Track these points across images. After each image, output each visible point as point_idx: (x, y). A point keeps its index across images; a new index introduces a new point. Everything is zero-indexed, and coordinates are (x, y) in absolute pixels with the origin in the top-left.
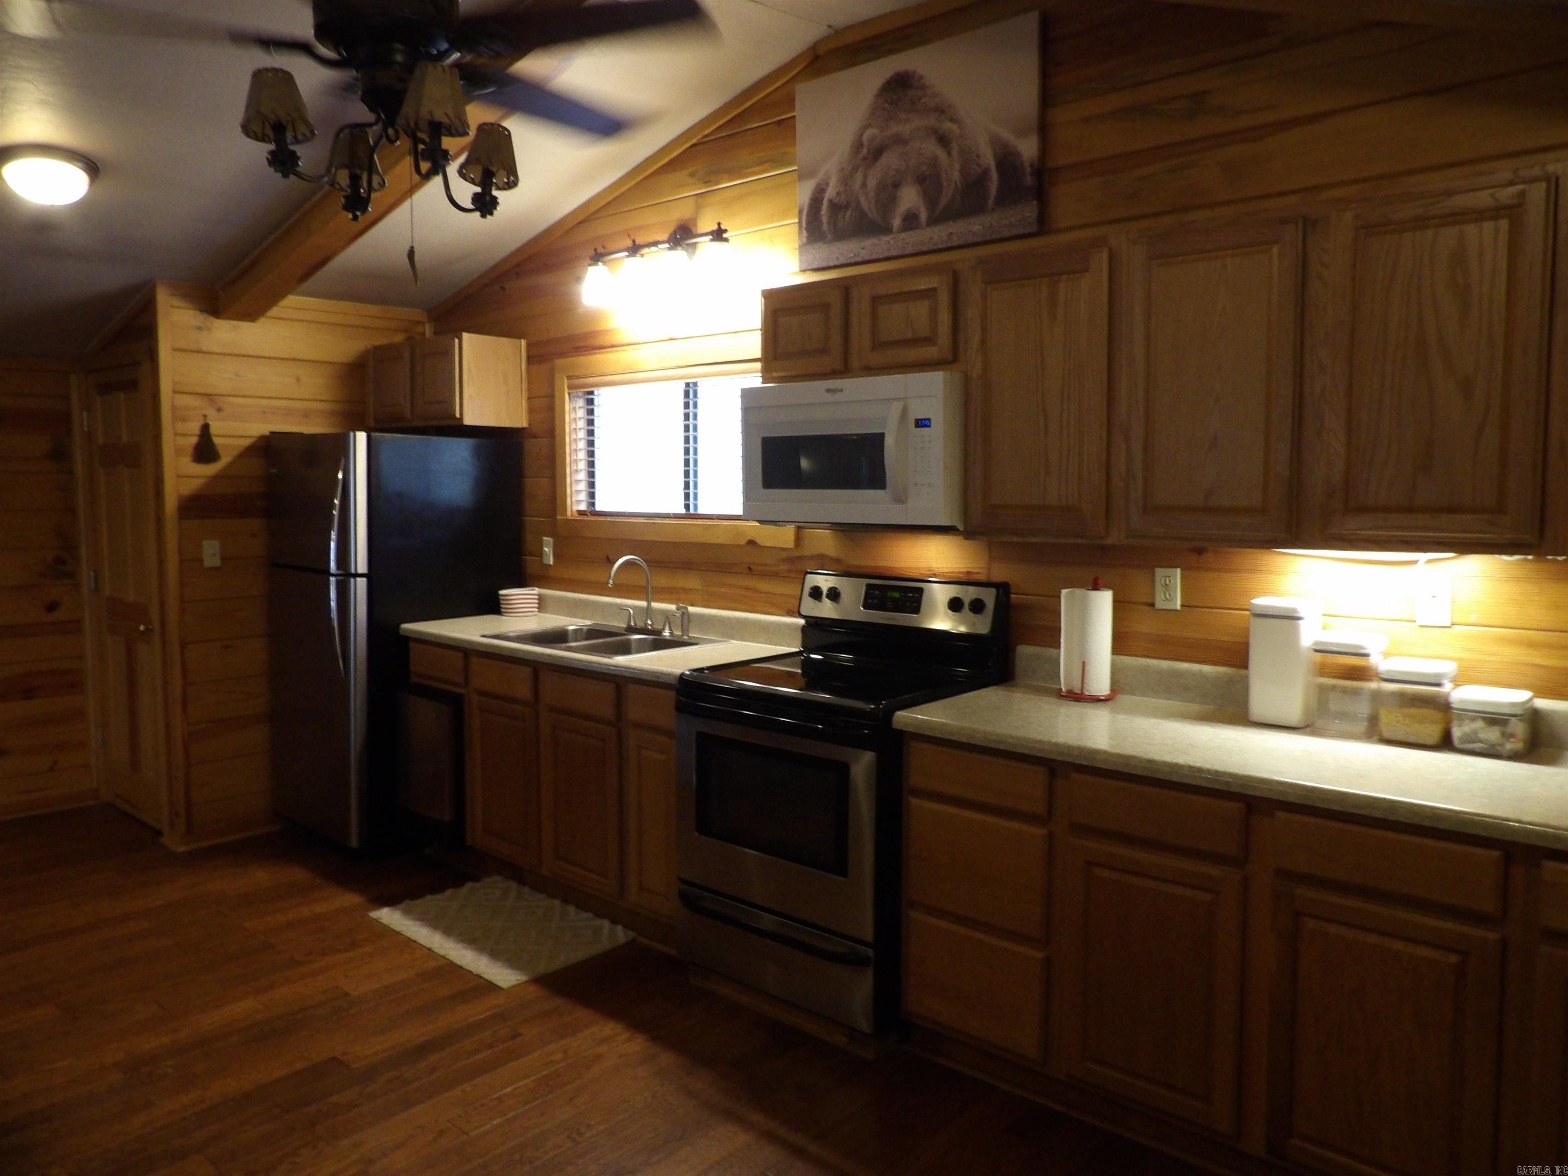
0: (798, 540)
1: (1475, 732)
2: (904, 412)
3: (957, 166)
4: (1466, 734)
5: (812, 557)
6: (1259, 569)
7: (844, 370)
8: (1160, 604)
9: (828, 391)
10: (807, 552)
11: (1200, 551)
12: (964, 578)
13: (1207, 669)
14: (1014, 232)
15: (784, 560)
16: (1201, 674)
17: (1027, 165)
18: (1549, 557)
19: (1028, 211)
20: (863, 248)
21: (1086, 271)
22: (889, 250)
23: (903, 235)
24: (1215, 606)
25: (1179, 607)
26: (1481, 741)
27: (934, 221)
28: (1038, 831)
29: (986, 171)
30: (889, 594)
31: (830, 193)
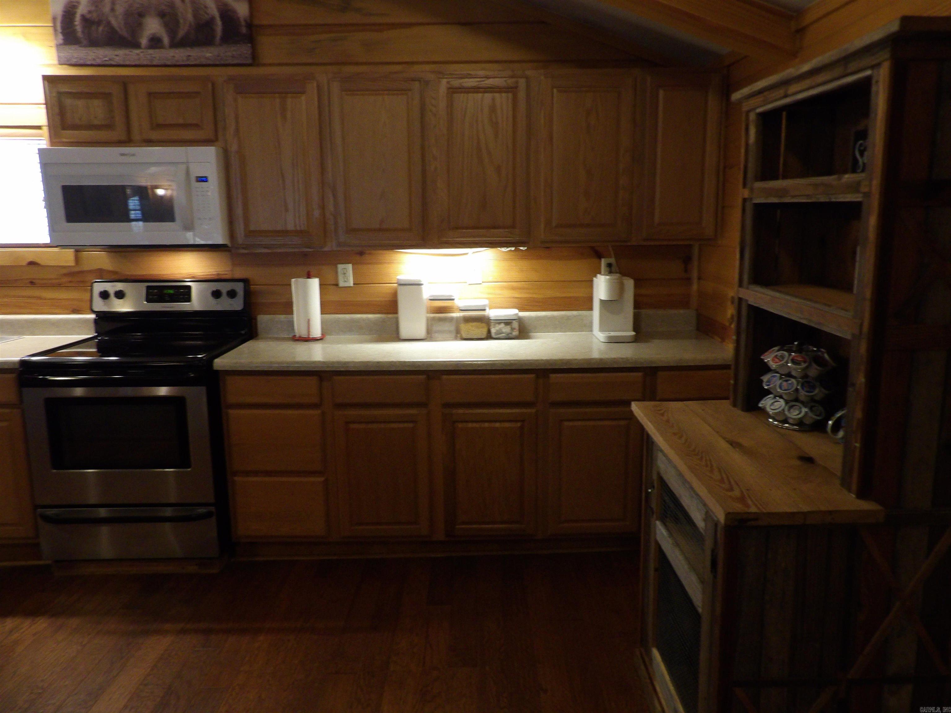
0: (77, 259)
1: (501, 329)
2: (188, 173)
3: (190, 10)
4: (497, 331)
5: (90, 271)
6: (393, 262)
7: (127, 141)
8: (342, 284)
9: (122, 155)
10: (86, 268)
11: (361, 254)
12: (216, 277)
13: (370, 316)
14: (235, 62)
15: (65, 275)
16: (368, 319)
17: (242, 20)
18: (521, 248)
19: (245, 49)
20: (117, 55)
21: (303, 93)
22: (139, 59)
23: (151, 51)
24: (372, 282)
25: (352, 285)
26: (503, 333)
27: (174, 45)
28: (316, 412)
29: (213, 19)
30: (166, 291)
31: (82, 10)
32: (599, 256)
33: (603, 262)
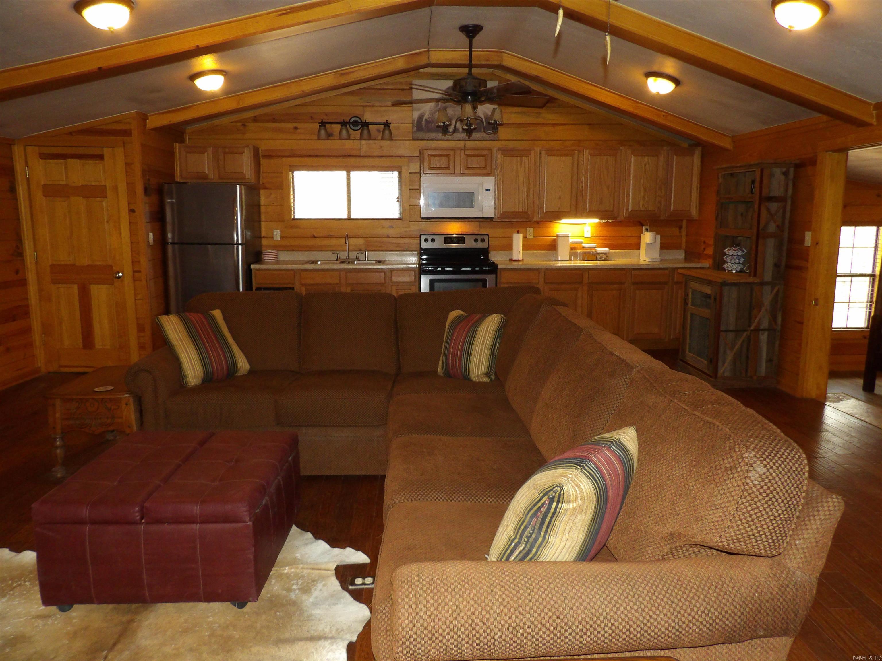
1: (602, 256)
6: (552, 227)
8: (528, 237)
21: (529, 156)
24: (541, 236)
25: (533, 237)
30: (453, 239)
31: (426, 117)
32: (642, 225)
33: (644, 228)
